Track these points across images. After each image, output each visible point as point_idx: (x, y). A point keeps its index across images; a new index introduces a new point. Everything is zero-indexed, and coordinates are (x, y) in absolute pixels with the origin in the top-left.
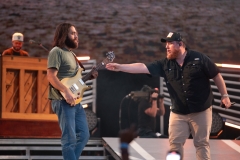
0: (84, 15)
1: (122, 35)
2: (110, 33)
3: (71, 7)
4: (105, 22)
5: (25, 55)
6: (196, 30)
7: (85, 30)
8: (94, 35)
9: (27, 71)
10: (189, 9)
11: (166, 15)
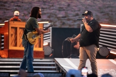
0: (53, 6)
1: (74, 17)
2: (68, 16)
3: (46, 2)
4: (64, 10)
5: (20, 21)
6: (112, 14)
7: (55, 15)
8: (60, 17)
9: (20, 28)
10: (105, 3)
11: (94, 6)
